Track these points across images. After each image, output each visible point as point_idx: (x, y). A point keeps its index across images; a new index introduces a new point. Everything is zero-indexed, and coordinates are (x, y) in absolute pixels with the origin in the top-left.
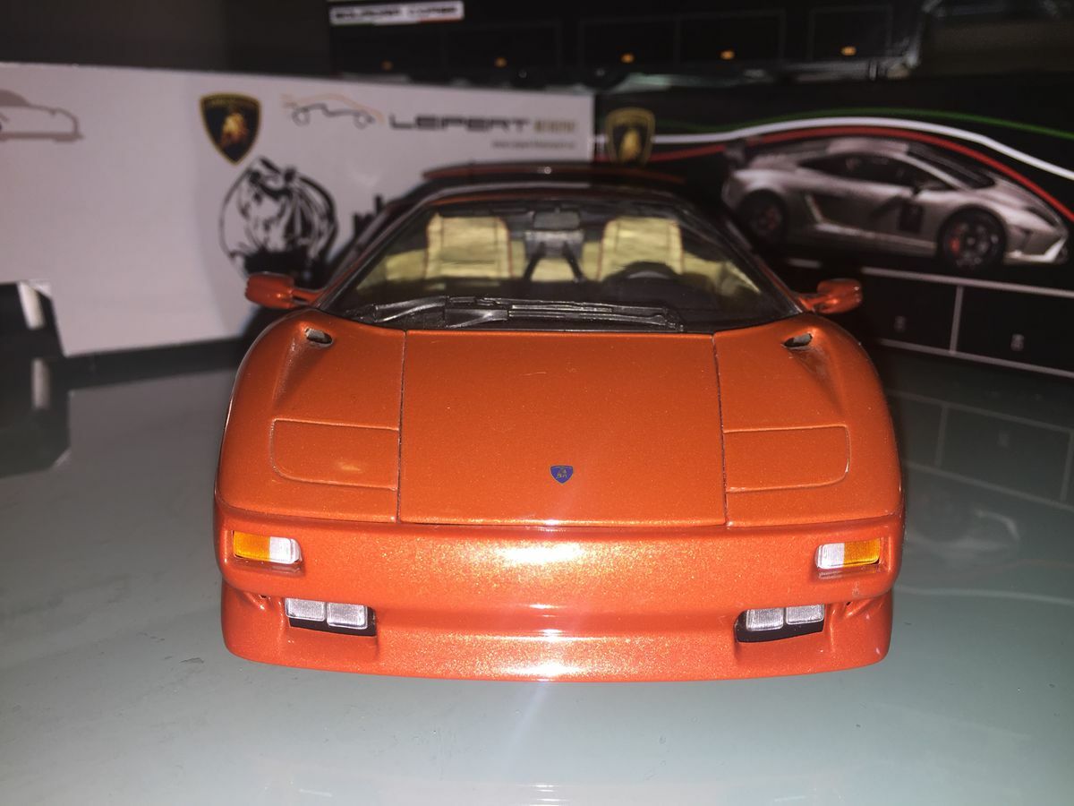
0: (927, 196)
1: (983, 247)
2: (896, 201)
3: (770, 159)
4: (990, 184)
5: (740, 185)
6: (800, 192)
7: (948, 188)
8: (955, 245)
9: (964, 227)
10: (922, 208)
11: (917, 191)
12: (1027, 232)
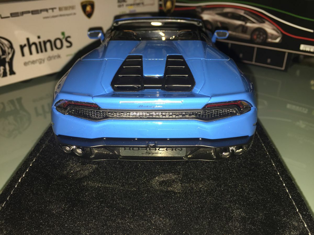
0: (249, 25)
1: (262, 38)
2: (241, 25)
3: (208, 12)
4: (264, 22)
6: (216, 21)
7: (253, 23)
8: (255, 37)
9: (257, 33)
10: (247, 27)
11: (246, 23)
12: (272, 35)
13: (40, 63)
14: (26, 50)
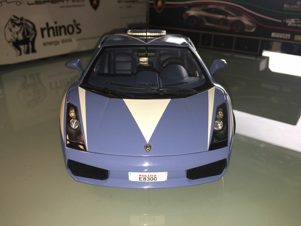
0: (229, 18)
1: (240, 28)
2: (222, 19)
3: (194, 9)
4: (241, 16)
5: (187, 14)
6: (201, 16)
7: (232, 16)
8: (234, 28)
9: (236, 25)
10: (228, 20)
11: (227, 17)
12: (249, 26)
13: (56, 44)
14: (45, 32)
